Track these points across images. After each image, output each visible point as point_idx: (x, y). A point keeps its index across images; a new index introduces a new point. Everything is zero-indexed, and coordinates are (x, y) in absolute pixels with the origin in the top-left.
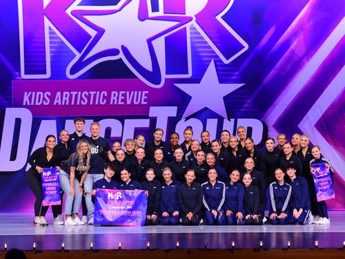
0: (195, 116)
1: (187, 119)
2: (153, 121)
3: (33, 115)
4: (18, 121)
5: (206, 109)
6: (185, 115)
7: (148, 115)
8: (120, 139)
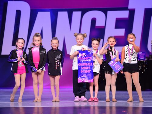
3: (31, 7)
4: (18, 13)
7: (128, 8)
8: (104, 28)
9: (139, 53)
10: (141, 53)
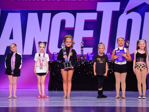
0: (135, 10)
1: (128, 12)
2: (100, 14)
5: (144, 4)
6: (127, 9)
7: (96, 10)
8: (73, 29)
9: (107, 54)
10: (109, 54)
